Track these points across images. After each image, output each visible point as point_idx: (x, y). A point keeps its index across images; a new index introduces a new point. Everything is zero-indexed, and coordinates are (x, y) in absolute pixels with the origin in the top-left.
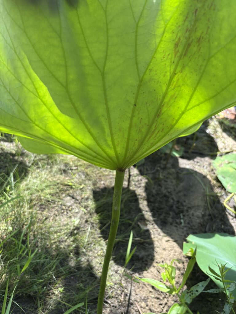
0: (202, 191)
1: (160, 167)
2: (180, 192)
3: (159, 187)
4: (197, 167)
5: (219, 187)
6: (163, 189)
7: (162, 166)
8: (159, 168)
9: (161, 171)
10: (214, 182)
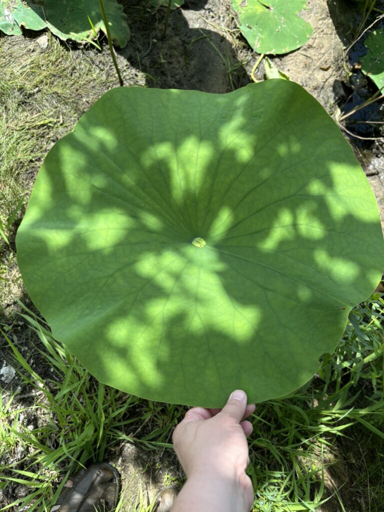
0: (223, 68)
1: (156, 37)
2: (192, 77)
3: (164, 77)
4: (209, 21)
5: (244, 47)
6: (169, 78)
7: (159, 35)
8: (155, 40)
9: (160, 44)
10: (236, 43)
